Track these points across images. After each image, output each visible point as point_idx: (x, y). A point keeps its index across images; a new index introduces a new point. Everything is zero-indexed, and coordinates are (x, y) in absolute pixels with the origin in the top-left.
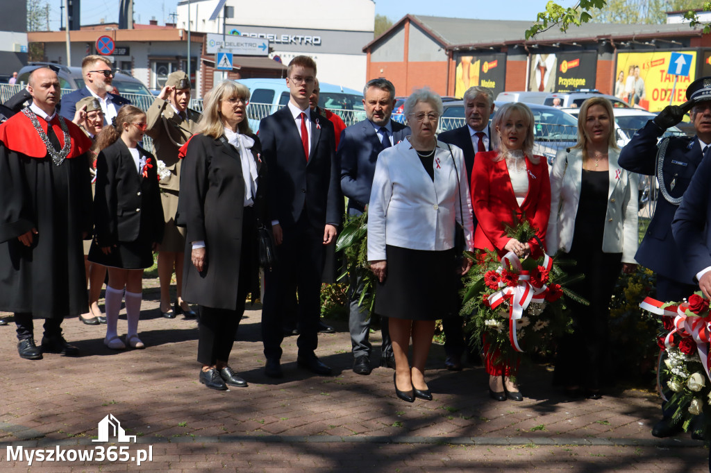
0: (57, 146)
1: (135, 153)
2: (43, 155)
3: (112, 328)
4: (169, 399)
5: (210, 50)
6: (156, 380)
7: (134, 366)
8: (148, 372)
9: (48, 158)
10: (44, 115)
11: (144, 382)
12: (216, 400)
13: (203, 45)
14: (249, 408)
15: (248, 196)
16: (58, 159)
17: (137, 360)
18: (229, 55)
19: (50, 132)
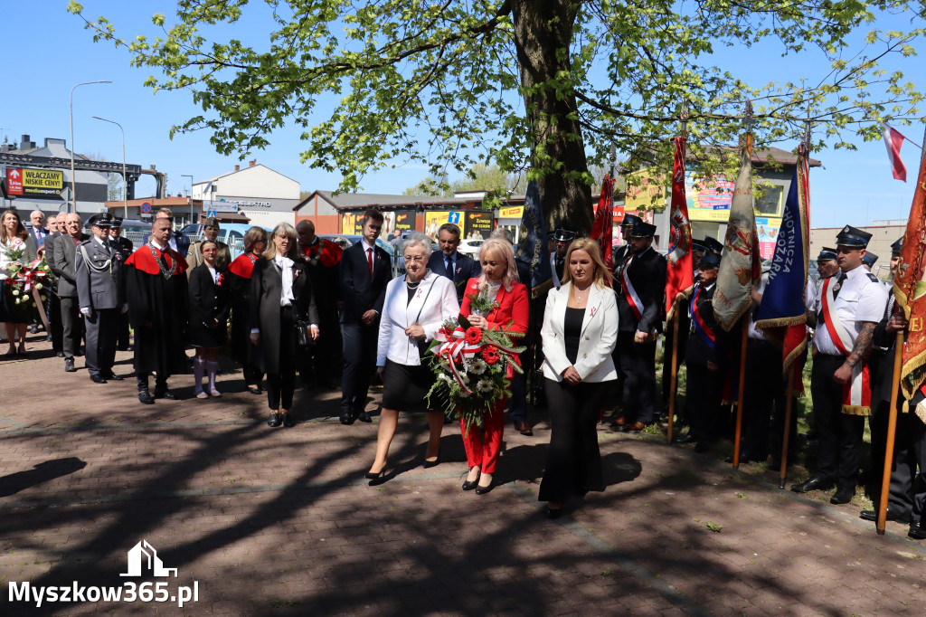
0: (167, 267)
2: (157, 272)
5: (204, 210)
9: (160, 274)
10: (160, 247)
11: (106, 401)
13: (201, 207)
16: (168, 275)
18: (214, 212)
19: (162, 258)
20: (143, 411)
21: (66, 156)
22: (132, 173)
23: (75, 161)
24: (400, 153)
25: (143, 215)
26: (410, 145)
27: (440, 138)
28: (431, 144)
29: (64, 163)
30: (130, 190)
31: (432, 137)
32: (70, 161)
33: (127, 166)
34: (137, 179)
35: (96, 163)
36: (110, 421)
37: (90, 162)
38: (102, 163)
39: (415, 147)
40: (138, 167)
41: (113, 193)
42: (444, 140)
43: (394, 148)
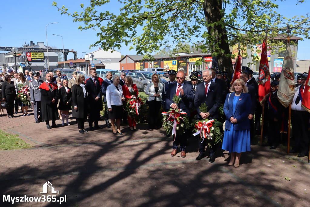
0: (51, 88)
1: (66, 88)
2: (48, 90)
3: (63, 121)
4: (73, 135)
8: (70, 130)
9: (50, 90)
10: (49, 82)
11: (69, 132)
12: (82, 135)
13: (89, 62)
14: (88, 136)
15: (85, 97)
16: (52, 90)
18: (94, 64)
19: (50, 85)
20: (81, 136)
21: (45, 48)
22: (66, 52)
23: (48, 49)
24: (162, 45)
25: (70, 66)
26: (166, 42)
27: (176, 40)
28: (174, 42)
29: (44, 50)
30: (66, 57)
31: (173, 39)
32: (46, 49)
33: (64, 50)
34: (67, 54)
35: (54, 49)
36: (71, 140)
37: (52, 49)
38: (56, 49)
39: (167, 43)
40: (68, 50)
41: (60, 59)
43: (160, 44)
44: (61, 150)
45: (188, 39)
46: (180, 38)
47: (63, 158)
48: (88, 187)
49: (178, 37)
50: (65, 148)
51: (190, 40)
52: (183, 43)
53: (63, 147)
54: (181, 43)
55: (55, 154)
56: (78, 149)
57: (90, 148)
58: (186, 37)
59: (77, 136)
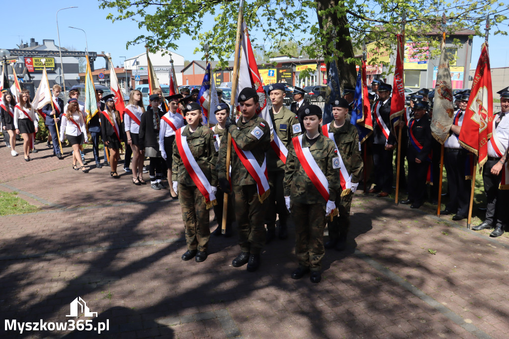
4: (103, 189)
5: (133, 75)
6: (97, 184)
7: (98, 179)
8: (98, 181)
13: (131, 73)
17: (96, 177)
18: (139, 76)
21: (56, 49)
22: (92, 57)
23: (62, 52)
25: (100, 80)
27: (270, 36)
28: (265, 40)
29: (55, 53)
30: (92, 66)
31: (264, 35)
32: (58, 52)
33: (89, 53)
34: (95, 60)
35: (72, 52)
36: (99, 196)
37: (69, 52)
38: (75, 52)
40: (95, 53)
41: (82, 68)
42: (272, 38)
44: (82, 211)
45: (289, 35)
46: (276, 35)
47: (85, 223)
48: (123, 264)
49: (274, 32)
50: (89, 208)
51: (293, 37)
52: (282, 42)
53: (86, 206)
54: (279, 42)
55: (73, 218)
56: (108, 209)
57: (127, 207)
58: (287, 32)
59: (108, 190)
